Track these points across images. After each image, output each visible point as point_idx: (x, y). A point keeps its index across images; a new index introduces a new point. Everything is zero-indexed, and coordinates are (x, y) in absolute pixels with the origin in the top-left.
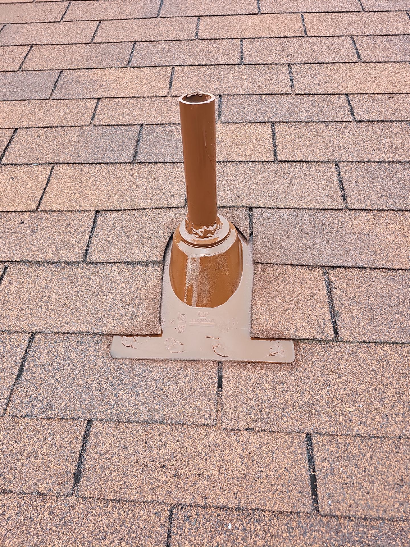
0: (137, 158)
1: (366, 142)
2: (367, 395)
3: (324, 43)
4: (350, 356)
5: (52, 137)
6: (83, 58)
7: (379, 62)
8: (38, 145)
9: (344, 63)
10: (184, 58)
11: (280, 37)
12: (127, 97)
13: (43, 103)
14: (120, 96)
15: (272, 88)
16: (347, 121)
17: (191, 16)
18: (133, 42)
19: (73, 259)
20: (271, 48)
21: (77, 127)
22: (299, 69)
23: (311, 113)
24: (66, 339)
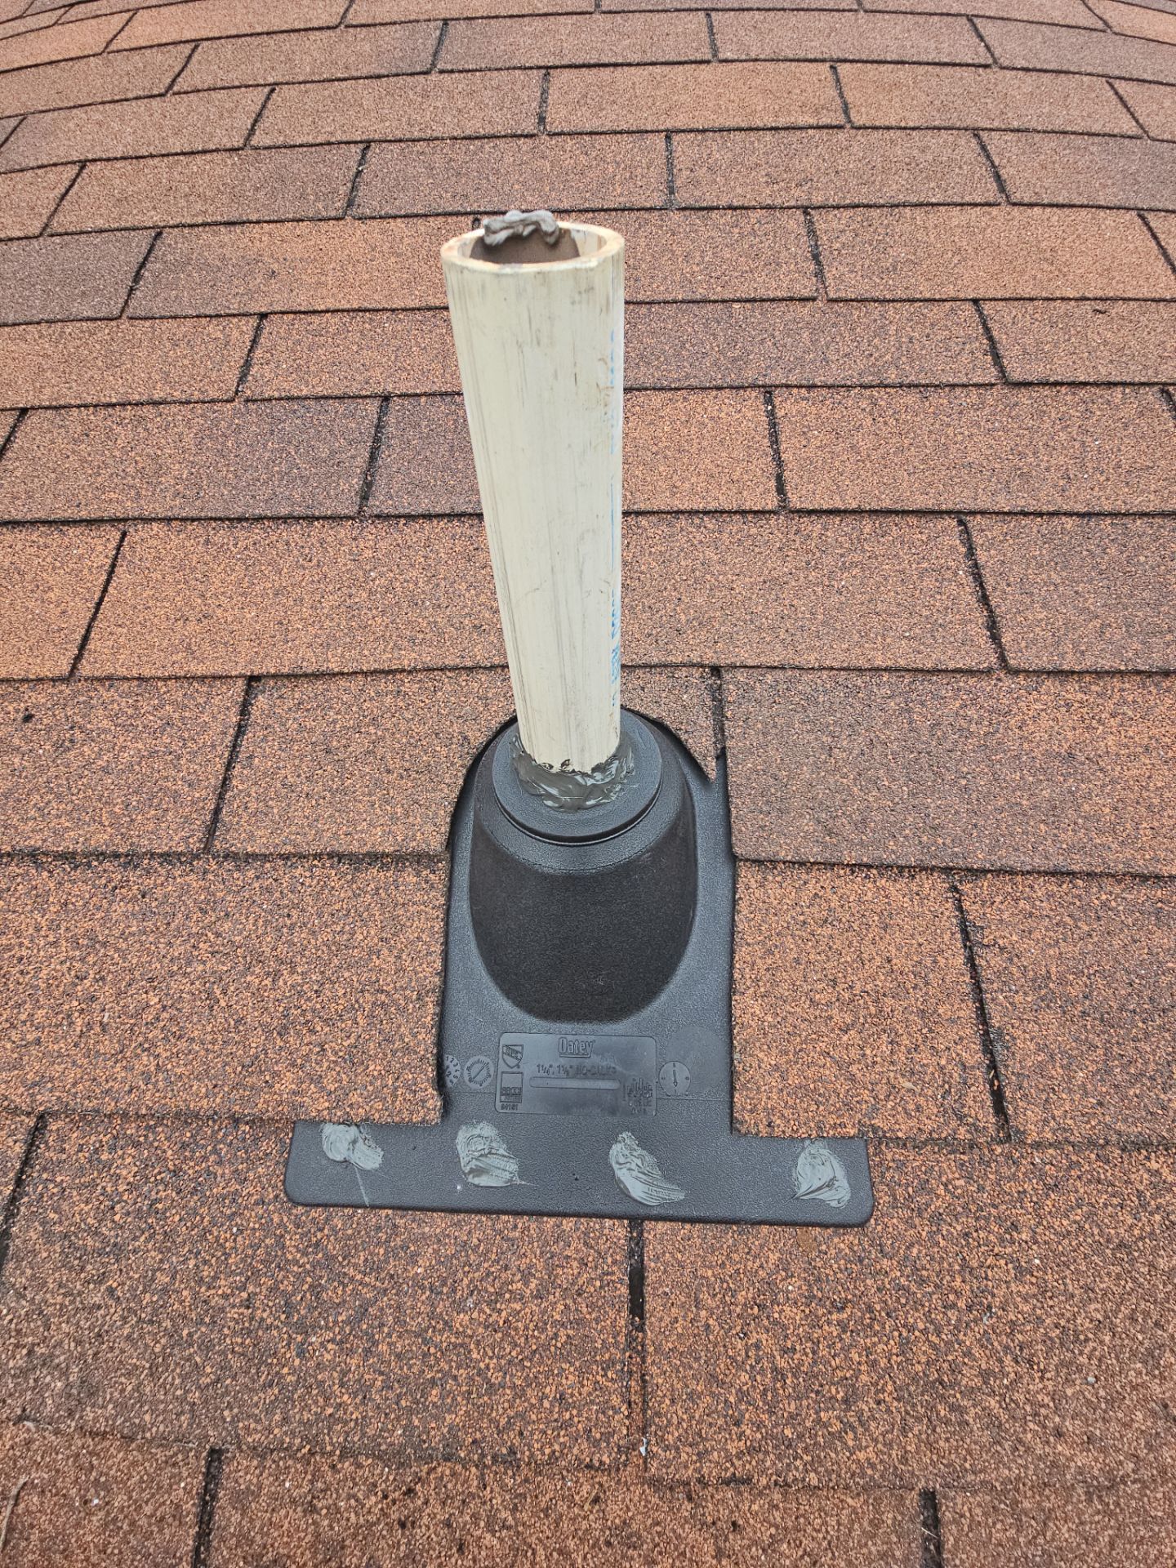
0: (371, 502)
1: (1042, 451)
2: (1107, 1339)
3: (903, 147)
4: (1048, 1195)
5: (123, 435)
6: (219, 190)
7: (1057, 206)
8: (83, 461)
9: (962, 205)
10: (506, 189)
11: (776, 129)
12: (343, 311)
13: (104, 331)
14: (323, 307)
15: (760, 280)
16: (981, 385)
17: (526, 68)
18: (361, 142)
19: (173, 844)
20: (754, 159)
21: (198, 406)
22: (835, 224)
23: (877, 360)
24: (146, 1136)
